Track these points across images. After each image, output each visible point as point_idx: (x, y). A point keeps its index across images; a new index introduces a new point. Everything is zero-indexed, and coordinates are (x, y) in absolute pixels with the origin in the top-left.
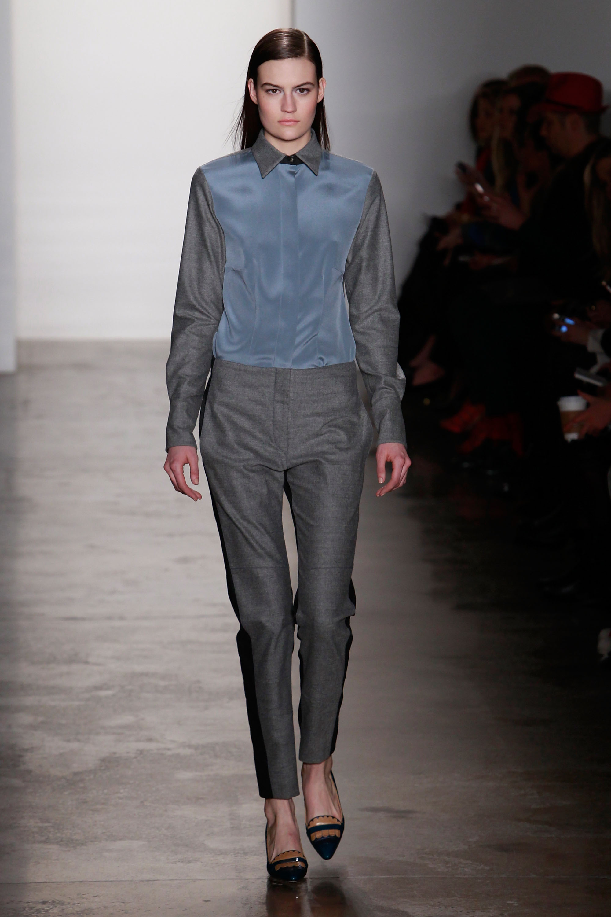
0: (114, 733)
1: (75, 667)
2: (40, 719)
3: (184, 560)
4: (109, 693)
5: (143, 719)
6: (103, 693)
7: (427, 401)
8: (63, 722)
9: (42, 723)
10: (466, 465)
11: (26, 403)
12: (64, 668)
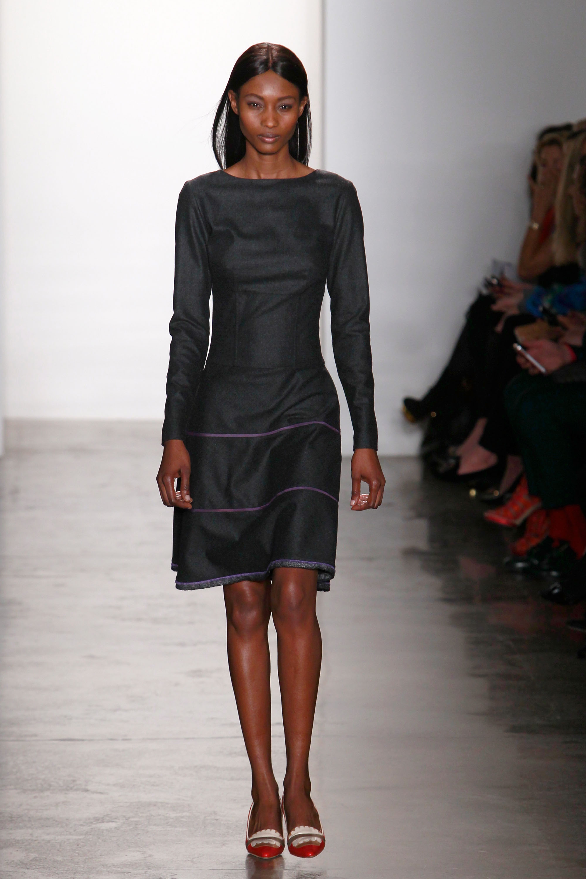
0: (117, 873)
1: (72, 795)
2: (33, 855)
3: (197, 673)
4: (113, 825)
5: (151, 856)
6: (104, 826)
7: (473, 493)
8: (60, 859)
9: (35, 859)
10: (520, 565)
11: (15, 491)
12: (60, 797)
